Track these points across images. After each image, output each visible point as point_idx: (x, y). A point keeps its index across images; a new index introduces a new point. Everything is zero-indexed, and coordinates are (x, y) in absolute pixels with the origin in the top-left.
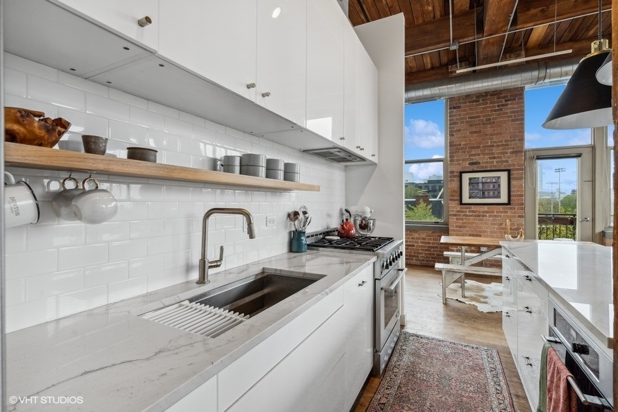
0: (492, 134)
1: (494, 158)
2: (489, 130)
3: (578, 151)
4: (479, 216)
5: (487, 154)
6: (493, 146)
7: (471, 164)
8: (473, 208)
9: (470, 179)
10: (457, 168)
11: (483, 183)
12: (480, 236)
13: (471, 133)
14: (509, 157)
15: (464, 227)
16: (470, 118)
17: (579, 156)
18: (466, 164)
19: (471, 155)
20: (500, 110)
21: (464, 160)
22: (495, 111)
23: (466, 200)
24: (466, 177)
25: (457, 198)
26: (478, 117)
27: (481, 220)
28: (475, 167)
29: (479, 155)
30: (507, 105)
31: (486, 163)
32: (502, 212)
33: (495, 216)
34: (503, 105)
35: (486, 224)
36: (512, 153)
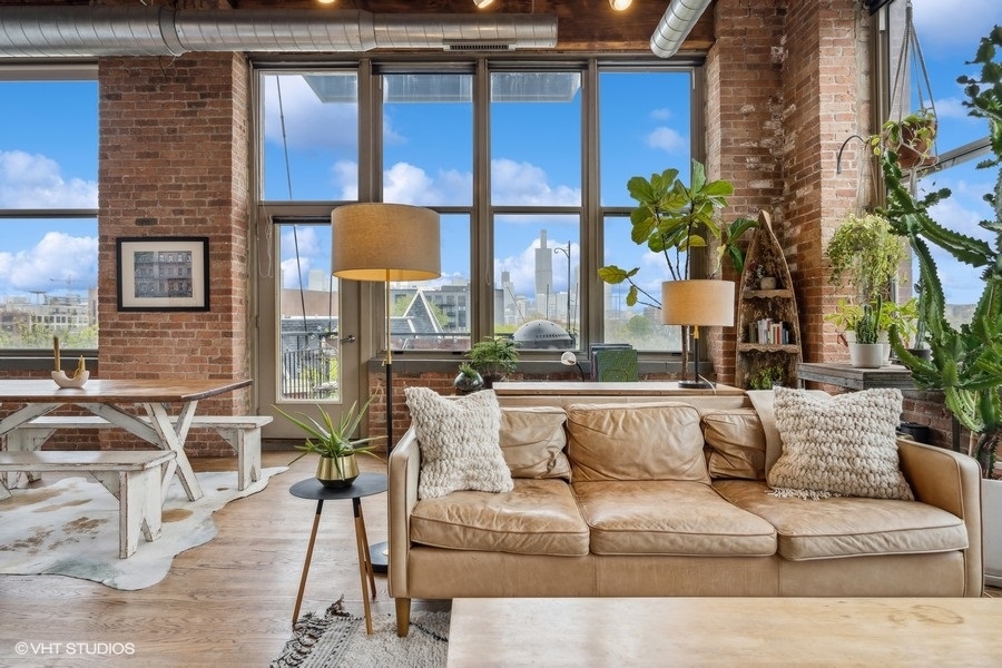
0: (177, 163)
1: (182, 212)
2: (173, 152)
4: (154, 334)
5: (169, 203)
6: (179, 187)
7: (140, 222)
8: (146, 317)
9: (137, 255)
10: (116, 231)
11: (160, 264)
13: (141, 155)
14: (207, 213)
15: (129, 359)
16: (138, 123)
18: (131, 222)
19: (139, 204)
20: (193, 113)
21: (127, 213)
22: (184, 114)
23: (129, 299)
24: (129, 250)
25: (113, 295)
26: (154, 123)
27: (158, 343)
28: (146, 230)
29: (154, 203)
30: (204, 104)
31: (168, 221)
32: (195, 326)
33: (184, 334)
34: (198, 105)
35: (167, 350)
36: (212, 203)
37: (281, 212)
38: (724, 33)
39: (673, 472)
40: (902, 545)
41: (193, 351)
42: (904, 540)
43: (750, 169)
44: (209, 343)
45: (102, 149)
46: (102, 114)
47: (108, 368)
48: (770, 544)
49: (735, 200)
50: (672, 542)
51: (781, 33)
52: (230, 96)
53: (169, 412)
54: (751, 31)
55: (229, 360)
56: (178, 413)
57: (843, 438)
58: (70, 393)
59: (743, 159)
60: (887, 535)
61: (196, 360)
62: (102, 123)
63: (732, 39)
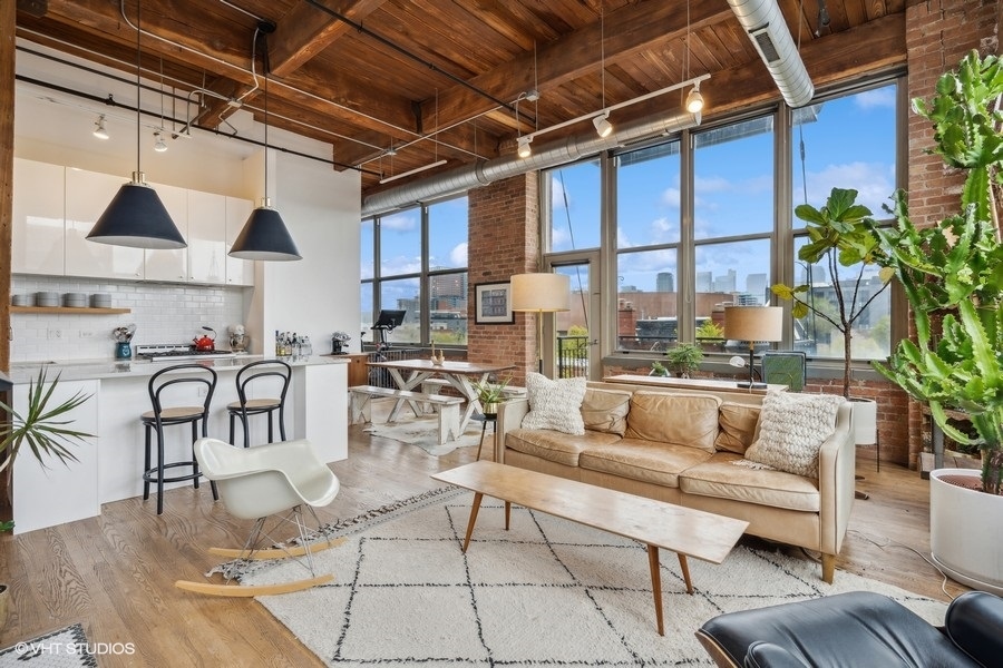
0: (500, 238)
1: (502, 267)
2: (498, 233)
3: (584, 257)
4: (490, 338)
5: (497, 262)
6: (501, 252)
7: (485, 274)
8: (487, 328)
9: (483, 292)
10: (475, 280)
11: (493, 297)
12: (491, 362)
13: (485, 236)
14: (514, 266)
15: (480, 351)
16: (484, 218)
17: (587, 262)
18: (480, 274)
19: (484, 264)
20: (507, 208)
21: (480, 269)
22: (504, 209)
23: (480, 319)
24: (480, 289)
25: (473, 316)
26: (490, 217)
27: (492, 342)
28: (487, 279)
29: (490, 263)
30: (512, 202)
31: (496, 272)
32: (508, 333)
33: (504, 338)
34: (510, 202)
35: (496, 347)
36: (516, 260)
37: (556, 259)
38: (914, 44)
39: (684, 440)
40: (758, 497)
41: (507, 348)
42: (760, 495)
43: (949, 175)
44: (514, 343)
45: (470, 235)
46: (470, 216)
47: (471, 356)
48: (673, 480)
49: (928, 209)
50: (616, 467)
51: (993, 21)
52: (524, 194)
53: (470, 380)
54: (949, 32)
55: (524, 354)
56: (475, 381)
57: (780, 428)
58: (437, 367)
59: (940, 166)
60: (747, 489)
61: (508, 353)
62: (470, 221)
63: (924, 47)
